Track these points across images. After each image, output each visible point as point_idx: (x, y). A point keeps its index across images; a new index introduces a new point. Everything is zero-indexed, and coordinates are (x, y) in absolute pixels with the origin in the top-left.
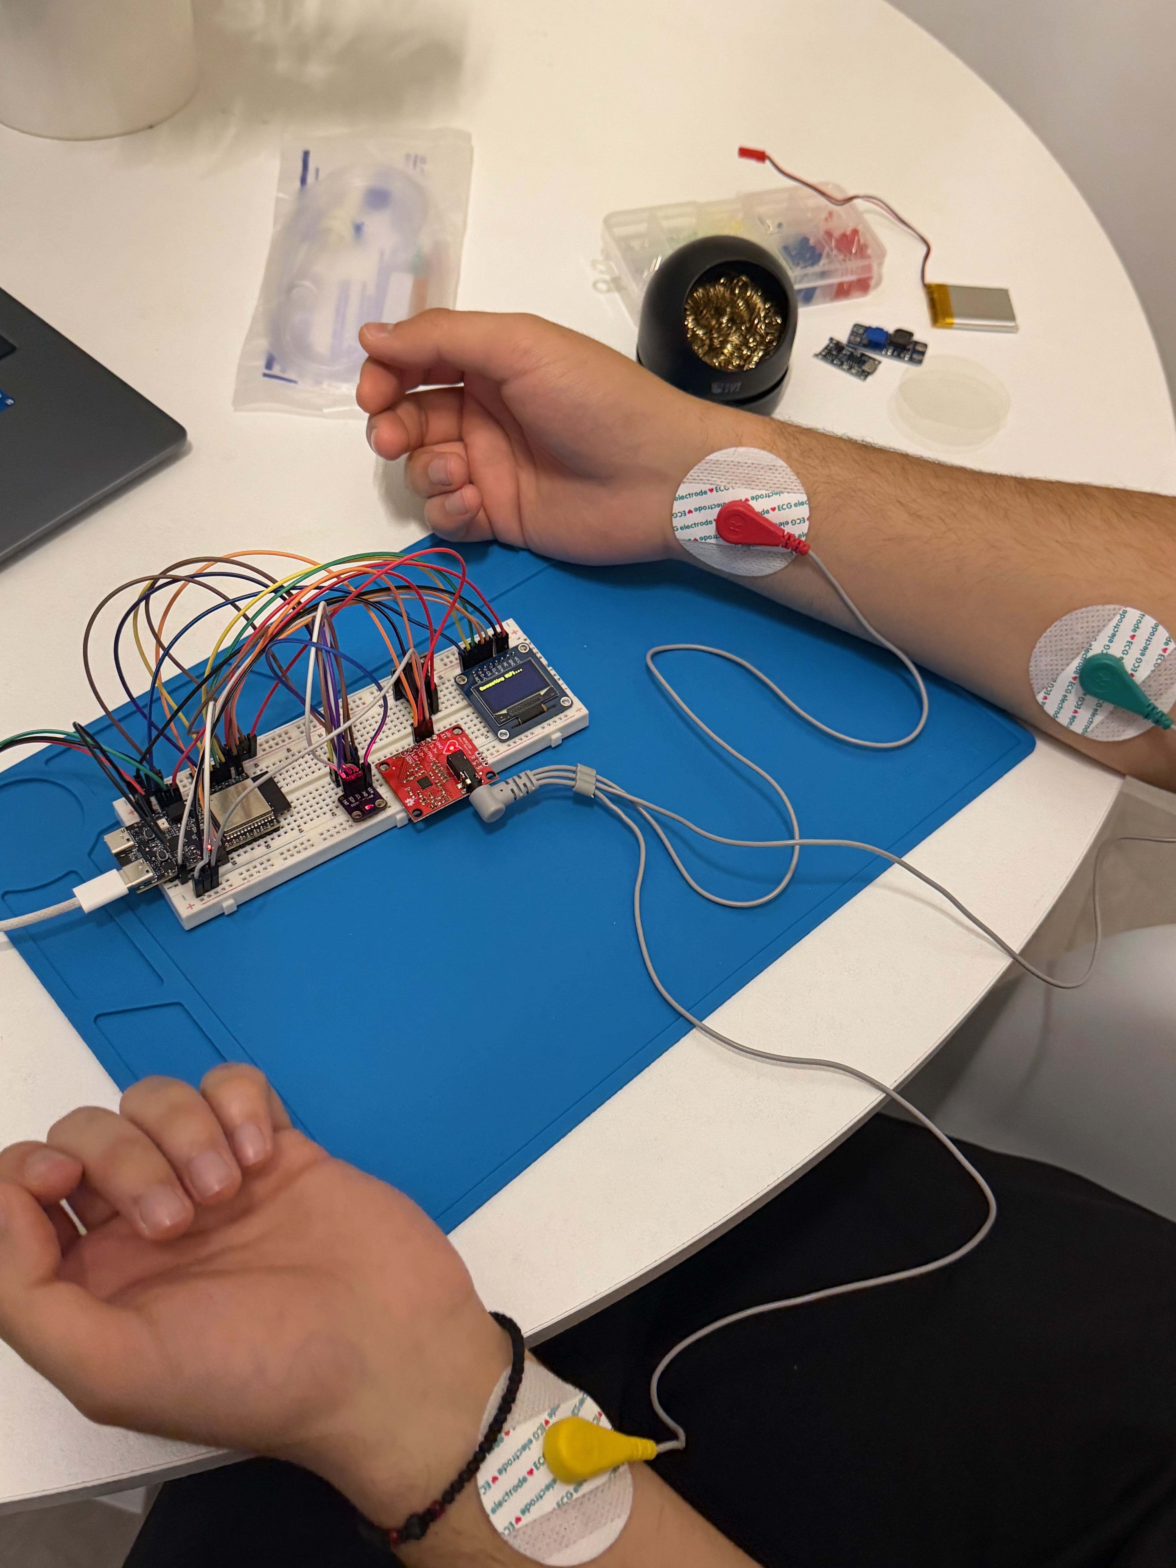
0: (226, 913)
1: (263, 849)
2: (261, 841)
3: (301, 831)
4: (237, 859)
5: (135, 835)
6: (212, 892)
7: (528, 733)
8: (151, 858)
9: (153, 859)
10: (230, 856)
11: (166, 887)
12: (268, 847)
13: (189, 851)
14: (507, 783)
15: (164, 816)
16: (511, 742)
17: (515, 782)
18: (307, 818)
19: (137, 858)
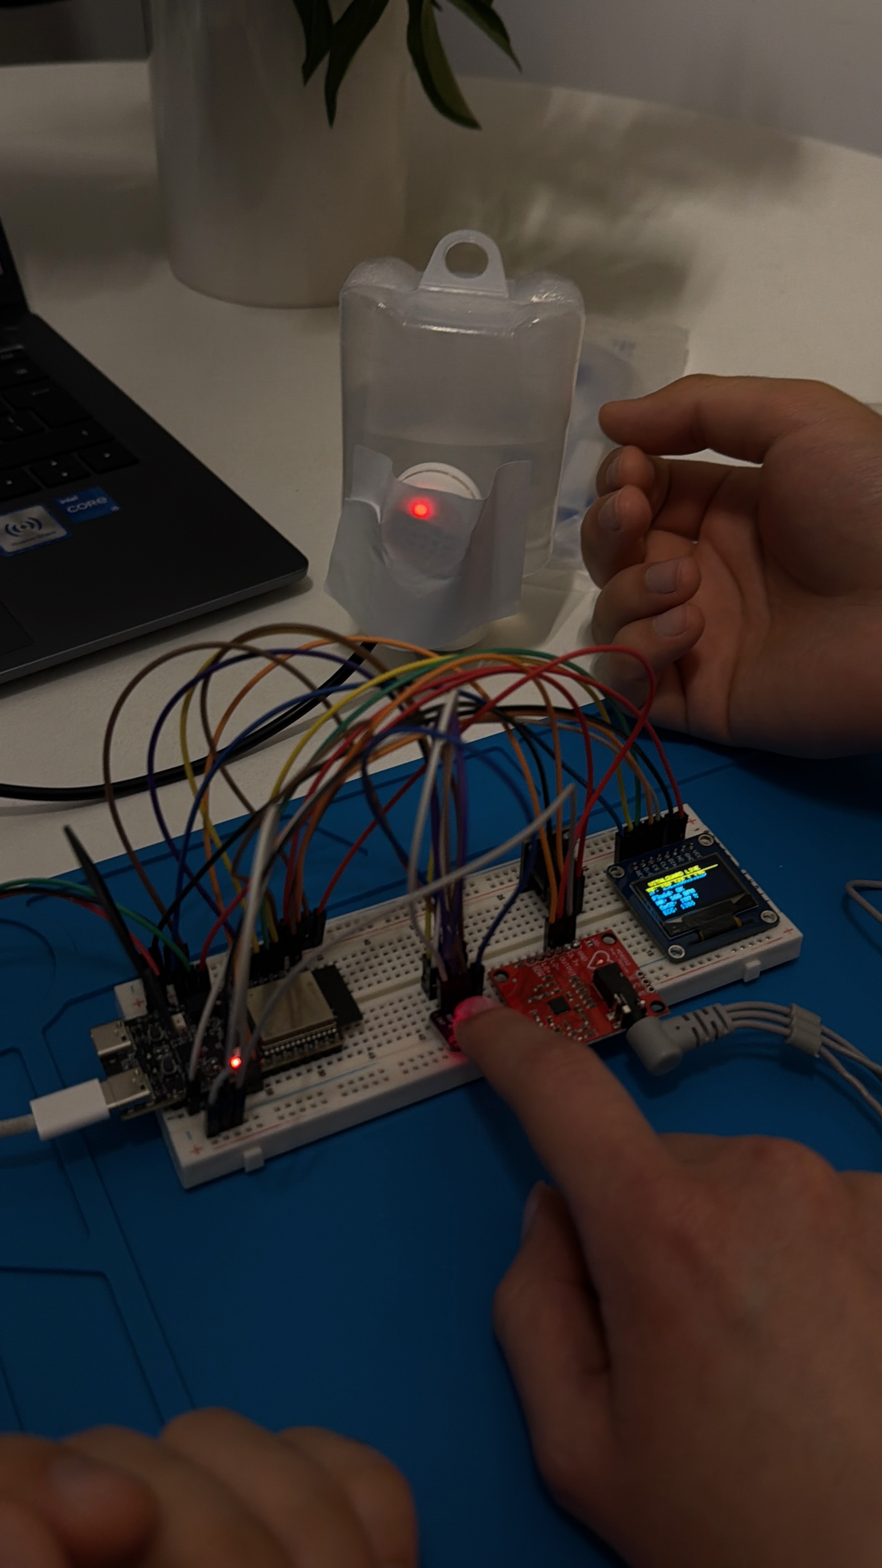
0: (247, 1170)
1: (314, 1077)
2: (314, 1065)
3: (372, 1056)
4: (275, 1087)
5: (135, 1034)
6: (231, 1133)
7: (712, 955)
8: (152, 1069)
9: (155, 1071)
10: (266, 1081)
11: (166, 1116)
12: (322, 1073)
13: (207, 1065)
14: (687, 1019)
15: (180, 1011)
16: (686, 964)
17: (698, 1018)
18: (382, 1039)
19: (131, 1067)
